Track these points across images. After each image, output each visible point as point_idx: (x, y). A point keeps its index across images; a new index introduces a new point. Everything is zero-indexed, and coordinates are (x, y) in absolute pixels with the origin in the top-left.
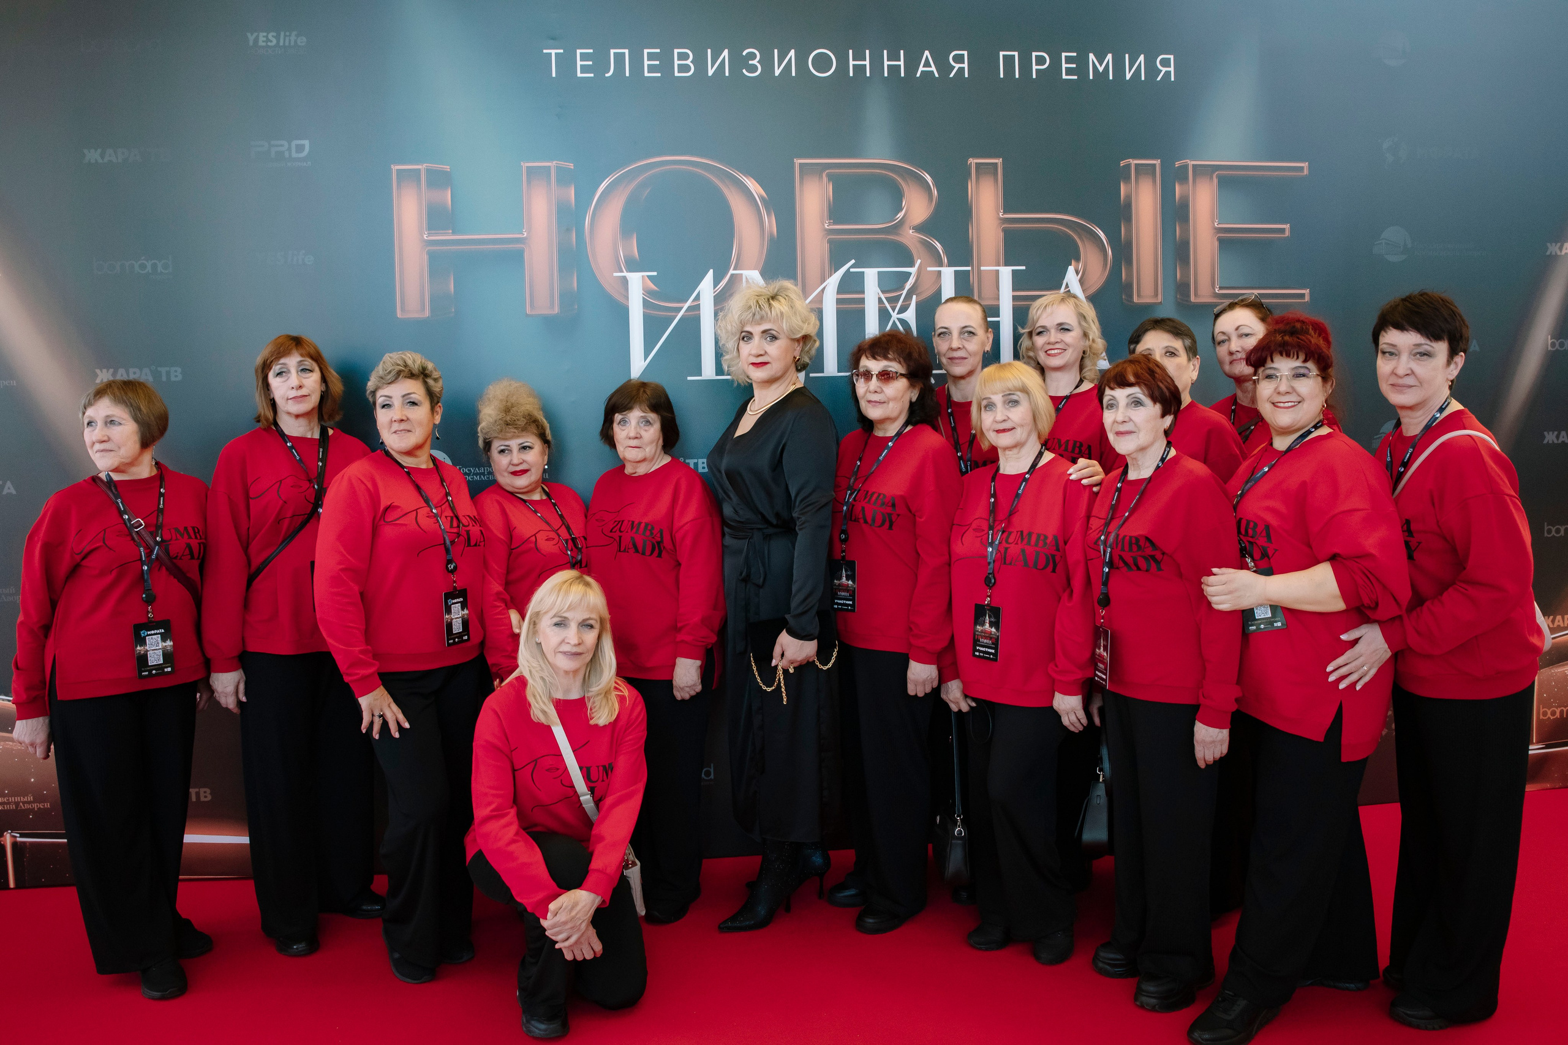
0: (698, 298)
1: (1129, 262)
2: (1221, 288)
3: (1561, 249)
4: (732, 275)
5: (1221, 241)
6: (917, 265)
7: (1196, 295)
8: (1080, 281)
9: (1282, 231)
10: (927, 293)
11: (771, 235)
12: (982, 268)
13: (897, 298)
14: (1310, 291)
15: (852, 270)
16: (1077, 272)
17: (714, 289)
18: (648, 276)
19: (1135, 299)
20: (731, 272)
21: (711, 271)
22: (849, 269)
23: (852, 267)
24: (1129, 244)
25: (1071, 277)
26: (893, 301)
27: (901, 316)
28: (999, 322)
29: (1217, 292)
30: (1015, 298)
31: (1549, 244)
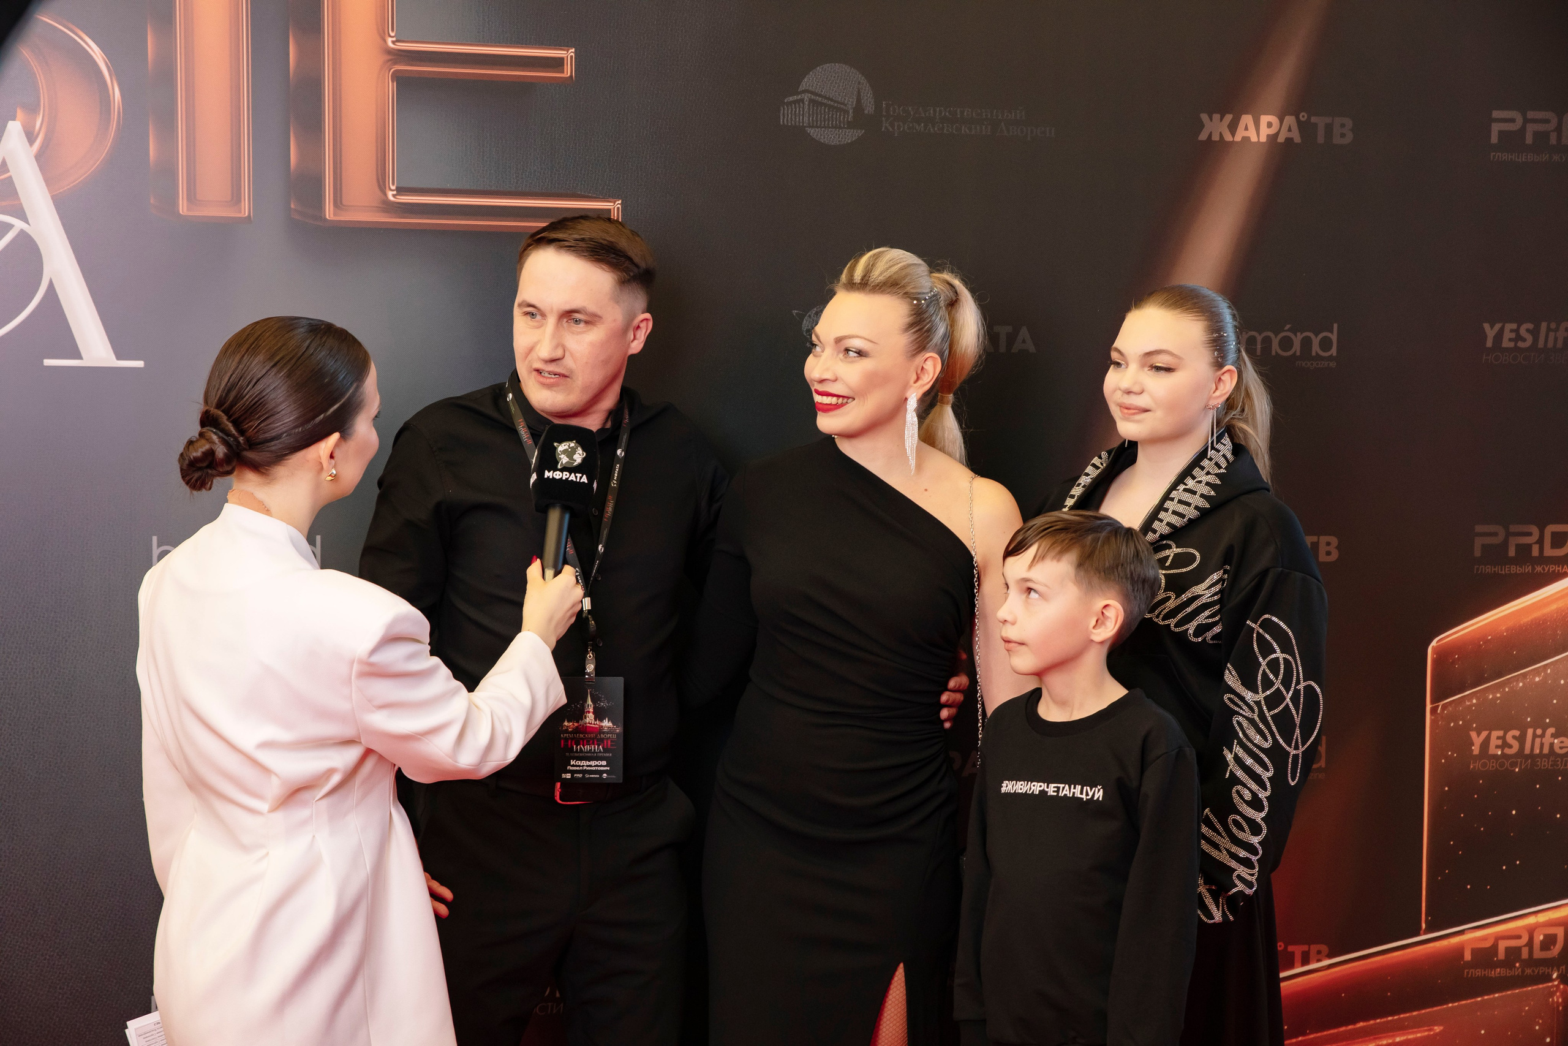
1: (167, 120)
2: (400, 190)
3: (1233, 128)
5: (403, 82)
7: (338, 203)
8: (38, 157)
9: (557, 64)
16: (31, 137)
19: (183, 207)
24: (166, 75)
29: (391, 198)
31: (1204, 117)
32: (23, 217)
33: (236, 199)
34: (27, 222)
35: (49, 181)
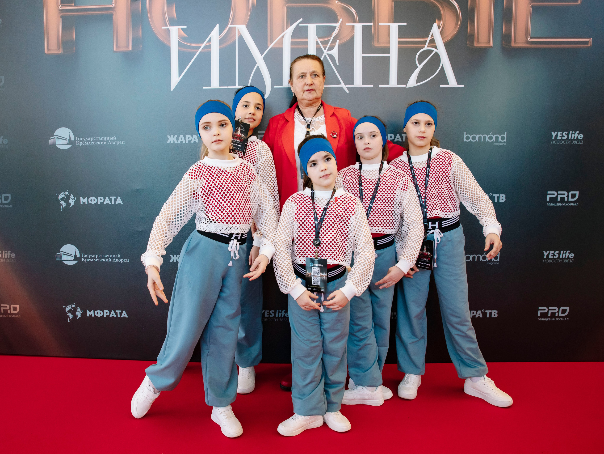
0: (210, 41)
1: (473, 21)
2: (531, 38)
4: (230, 28)
5: (533, 7)
6: (340, 22)
7: (515, 42)
8: (441, 32)
9: (577, 0)
10: (346, 38)
11: (253, 4)
12: (380, 24)
13: (327, 42)
14: (592, 39)
15: (301, 25)
16: (439, 27)
17: (219, 36)
18: (182, 29)
19: (475, 44)
20: (229, 26)
21: (218, 25)
22: (298, 24)
23: (301, 23)
25: (435, 30)
26: (325, 43)
27: (329, 52)
28: (389, 57)
29: (529, 40)
30: (399, 43)
32: (436, 48)
33: (489, 41)
34: (437, 49)
35: (443, 39)
